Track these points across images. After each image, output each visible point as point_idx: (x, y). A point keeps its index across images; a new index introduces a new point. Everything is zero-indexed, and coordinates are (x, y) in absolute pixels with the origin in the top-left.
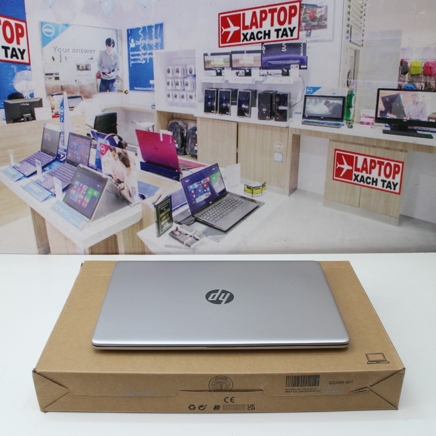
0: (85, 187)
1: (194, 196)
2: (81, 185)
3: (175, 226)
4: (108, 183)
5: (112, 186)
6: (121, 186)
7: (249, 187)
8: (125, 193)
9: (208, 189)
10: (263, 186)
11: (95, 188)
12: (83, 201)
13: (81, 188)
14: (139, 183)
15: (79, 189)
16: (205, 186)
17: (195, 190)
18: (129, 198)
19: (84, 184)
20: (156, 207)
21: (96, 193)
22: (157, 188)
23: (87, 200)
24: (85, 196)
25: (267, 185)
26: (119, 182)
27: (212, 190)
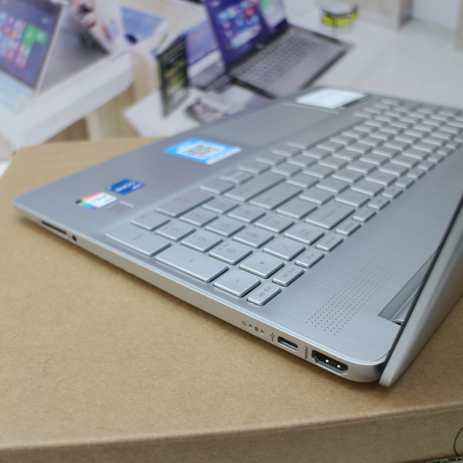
0: (19, 25)
1: (229, 34)
2: (11, 20)
3: (194, 94)
4: (64, 14)
5: (70, 19)
6: (89, 18)
7: (329, 15)
8: (97, 32)
9: (255, 19)
10: (355, 11)
11: (39, 25)
12: (17, 53)
13: (12, 26)
14: (125, 10)
15: (8, 30)
16: (250, 12)
17: (232, 21)
18: (105, 43)
19: (17, 16)
20: (159, 57)
21: (41, 36)
22: (157, 21)
23: (26, 51)
24: (20, 41)
25: (362, 12)
26: (85, 10)
27: (262, 22)
